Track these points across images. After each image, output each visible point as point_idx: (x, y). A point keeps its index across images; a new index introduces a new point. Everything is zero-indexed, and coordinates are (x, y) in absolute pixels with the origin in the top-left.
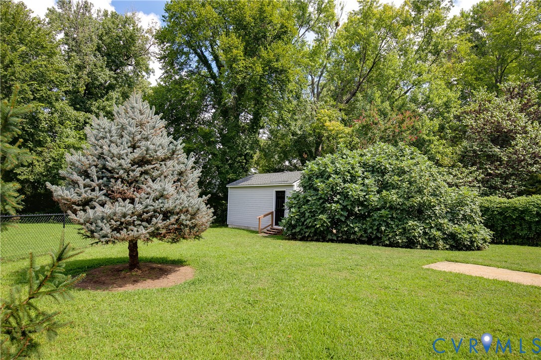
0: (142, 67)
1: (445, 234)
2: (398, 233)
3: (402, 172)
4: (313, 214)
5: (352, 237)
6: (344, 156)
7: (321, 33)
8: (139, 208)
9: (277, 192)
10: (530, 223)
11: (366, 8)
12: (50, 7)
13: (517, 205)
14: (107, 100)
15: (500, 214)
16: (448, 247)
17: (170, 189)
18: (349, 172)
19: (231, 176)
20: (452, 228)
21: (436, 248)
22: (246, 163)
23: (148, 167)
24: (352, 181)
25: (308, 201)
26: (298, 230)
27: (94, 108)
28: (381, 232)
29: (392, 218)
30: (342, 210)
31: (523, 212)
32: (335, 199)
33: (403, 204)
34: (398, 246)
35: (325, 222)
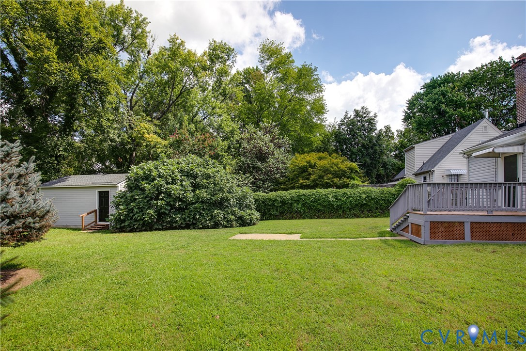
1: (236, 217)
2: (208, 219)
4: (141, 210)
5: (174, 225)
6: (165, 164)
7: (134, 56)
9: (100, 192)
10: (277, 207)
11: (175, 48)
13: (271, 197)
15: (263, 202)
16: (238, 225)
18: (170, 176)
20: (240, 213)
21: (232, 226)
24: (173, 183)
25: (136, 199)
26: (127, 224)
28: (196, 220)
29: (203, 209)
30: (166, 205)
31: (274, 201)
32: (160, 197)
33: (211, 199)
34: (208, 228)
35: (152, 215)
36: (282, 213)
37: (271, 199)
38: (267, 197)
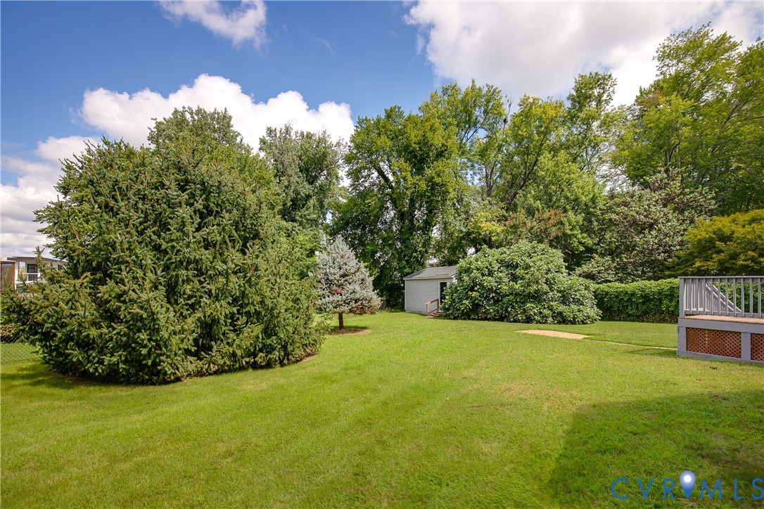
0: (332, 175)
1: (554, 313)
2: (519, 312)
3: (528, 267)
4: (461, 300)
5: (489, 316)
6: (487, 255)
7: (492, 129)
8: (344, 298)
9: (441, 283)
10: (637, 304)
11: (527, 109)
12: (262, 137)
13: (628, 290)
14: (307, 210)
15: (617, 297)
16: (556, 322)
17: (358, 288)
18: (487, 268)
19: (407, 270)
20: (562, 308)
21: (546, 322)
22: (421, 258)
23: (347, 278)
24: (489, 275)
25: (458, 290)
26: (450, 312)
27: (297, 218)
28: (509, 312)
29: (516, 302)
30: (480, 296)
31: (632, 295)
32: (476, 289)
33: (524, 291)
34: (520, 322)
35: (467, 306)
36: (645, 313)
37: (627, 293)
38: (621, 290)
